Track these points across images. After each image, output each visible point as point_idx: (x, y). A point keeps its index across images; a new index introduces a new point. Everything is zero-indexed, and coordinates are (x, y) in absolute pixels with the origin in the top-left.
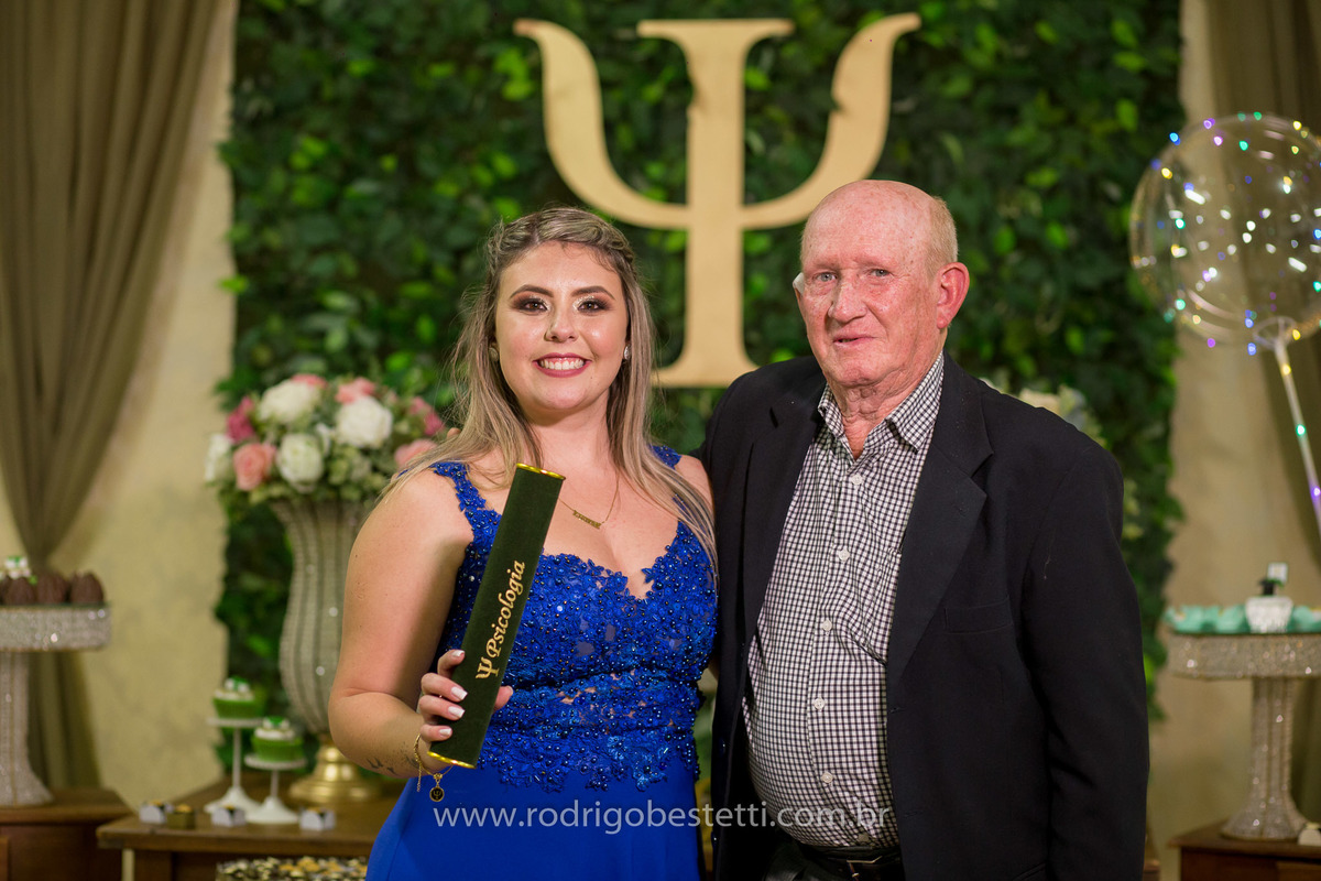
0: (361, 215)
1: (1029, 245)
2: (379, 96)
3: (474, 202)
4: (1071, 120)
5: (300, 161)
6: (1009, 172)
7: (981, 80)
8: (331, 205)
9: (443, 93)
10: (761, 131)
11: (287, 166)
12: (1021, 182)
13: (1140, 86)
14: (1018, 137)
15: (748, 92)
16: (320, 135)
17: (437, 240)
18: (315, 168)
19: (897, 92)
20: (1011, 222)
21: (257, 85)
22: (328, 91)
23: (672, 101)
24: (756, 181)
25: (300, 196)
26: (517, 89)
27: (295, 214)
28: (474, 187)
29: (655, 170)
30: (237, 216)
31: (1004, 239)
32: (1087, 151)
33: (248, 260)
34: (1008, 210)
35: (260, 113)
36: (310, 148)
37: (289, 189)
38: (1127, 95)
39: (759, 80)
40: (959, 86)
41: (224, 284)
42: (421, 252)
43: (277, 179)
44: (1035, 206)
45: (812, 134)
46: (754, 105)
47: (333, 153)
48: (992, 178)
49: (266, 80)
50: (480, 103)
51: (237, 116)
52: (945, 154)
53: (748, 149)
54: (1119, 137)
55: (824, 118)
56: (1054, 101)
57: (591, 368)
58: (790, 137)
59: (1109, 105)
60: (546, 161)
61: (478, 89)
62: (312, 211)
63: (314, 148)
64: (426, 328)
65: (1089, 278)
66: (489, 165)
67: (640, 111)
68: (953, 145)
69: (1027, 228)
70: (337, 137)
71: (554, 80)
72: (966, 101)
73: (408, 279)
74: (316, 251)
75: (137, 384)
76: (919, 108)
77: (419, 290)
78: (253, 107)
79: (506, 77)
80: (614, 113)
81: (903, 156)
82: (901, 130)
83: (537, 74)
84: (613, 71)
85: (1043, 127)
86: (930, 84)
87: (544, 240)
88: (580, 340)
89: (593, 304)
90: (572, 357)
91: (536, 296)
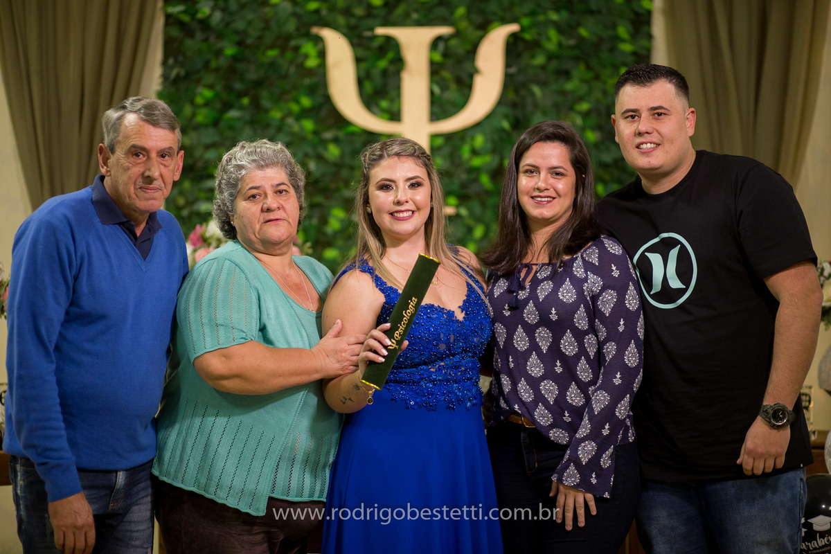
0: (231, 128)
2: (240, 66)
3: (290, 121)
4: (597, 77)
5: (199, 100)
6: (565, 104)
7: (551, 57)
8: (216, 123)
9: (273, 65)
10: (438, 83)
11: (192, 102)
12: (571, 109)
13: (631, 59)
14: (570, 86)
15: (432, 64)
16: (211, 87)
18: (207, 104)
19: (508, 65)
21: (176, 61)
22: (213, 64)
23: (392, 68)
24: (436, 109)
25: (200, 119)
26: (312, 63)
27: (197, 128)
28: (290, 113)
29: (384, 104)
32: (605, 93)
35: (178, 76)
36: (205, 93)
37: (194, 115)
38: (624, 64)
39: (438, 57)
40: (540, 60)
43: (188, 110)
44: (579, 121)
45: (465, 85)
46: (435, 70)
47: (216, 96)
48: (557, 107)
49: (180, 58)
51: (165, 77)
52: (533, 94)
53: (432, 93)
55: (471, 76)
56: (589, 68)
57: (416, 214)
58: (453, 86)
59: (616, 69)
60: (328, 100)
61: (291, 62)
62: (206, 126)
63: (208, 94)
65: (607, 157)
66: (297, 102)
67: (376, 73)
68: (537, 90)
70: (219, 88)
71: (331, 58)
72: (543, 68)
74: (208, 147)
76: (520, 71)
78: (174, 73)
79: (306, 56)
80: (363, 75)
81: (511, 96)
82: (513, 84)
83: (322, 54)
84: (361, 53)
85: (583, 81)
86: (525, 59)
87: (389, 156)
88: (410, 202)
89: (415, 184)
90: (407, 211)
91: (388, 183)
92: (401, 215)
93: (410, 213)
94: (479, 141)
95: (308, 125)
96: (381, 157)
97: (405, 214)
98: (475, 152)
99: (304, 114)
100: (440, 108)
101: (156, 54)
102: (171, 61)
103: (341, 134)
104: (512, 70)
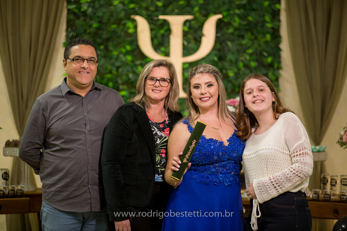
1: (246, 66)
2: (100, 32)
3: (121, 56)
4: (256, 38)
6: (242, 50)
7: (236, 29)
9: (114, 32)
10: (186, 41)
12: (245, 52)
13: (271, 31)
14: (244, 42)
15: (184, 32)
17: (113, 65)
19: (217, 32)
20: (242, 61)
21: (72, 29)
22: (88, 31)
23: (166, 34)
24: (185, 51)
26: (131, 31)
28: (121, 53)
29: (163, 49)
31: (241, 65)
32: (259, 45)
34: (242, 58)
35: (72, 36)
38: (268, 33)
39: (186, 29)
40: (231, 30)
41: (64, 75)
42: (109, 67)
44: (248, 57)
45: (198, 41)
46: (185, 34)
48: (238, 51)
49: (74, 28)
50: (123, 34)
51: (67, 36)
52: (227, 45)
53: (184, 45)
54: (266, 42)
55: (201, 37)
56: (252, 34)
57: (211, 98)
58: (193, 42)
59: (264, 35)
60: (138, 47)
61: (122, 30)
64: (111, 84)
66: (125, 48)
67: (159, 35)
68: (229, 44)
69: (246, 62)
71: (140, 29)
72: (232, 34)
73: (106, 73)
76: (222, 35)
77: (109, 76)
78: (71, 35)
79: (129, 28)
80: (153, 36)
81: (218, 46)
82: (218, 40)
83: (136, 27)
84: (153, 27)
85: (250, 40)
86: (225, 30)
87: (198, 73)
89: (210, 85)
91: (197, 85)
92: (204, 99)
93: (208, 98)
95: (129, 58)
96: (195, 74)
97: (206, 99)
99: (128, 53)
100: (187, 51)
101: (63, 26)
102: (70, 29)
103: (144, 62)
104: (219, 35)
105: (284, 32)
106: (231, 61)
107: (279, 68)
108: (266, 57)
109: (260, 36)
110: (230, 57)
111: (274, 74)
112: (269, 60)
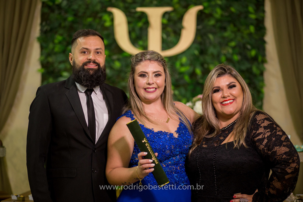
1: (229, 60)
2: (75, 26)
4: (239, 30)
5: (56, 41)
6: (224, 42)
7: (217, 21)
8: (64, 52)
9: (90, 25)
10: (165, 33)
11: (53, 42)
12: (227, 45)
13: (255, 22)
14: (226, 34)
15: (163, 24)
16: (61, 35)
18: (60, 43)
19: (198, 24)
20: (225, 55)
21: (46, 23)
22: (63, 24)
23: (144, 27)
24: (164, 45)
25: (57, 49)
26: (108, 24)
27: (56, 54)
29: (141, 43)
30: (42, 54)
31: (223, 59)
32: (243, 38)
33: (45, 65)
34: (224, 52)
35: (47, 30)
36: (59, 38)
37: (53, 49)
38: (252, 24)
39: (165, 21)
40: (212, 22)
41: (38, 71)
43: (51, 46)
44: (230, 51)
45: (178, 34)
46: (164, 27)
47: (64, 39)
48: (220, 44)
49: (48, 22)
51: (41, 30)
52: (209, 38)
53: (163, 38)
54: (250, 34)
55: (180, 30)
56: (235, 25)
57: (158, 90)
58: (172, 35)
59: (248, 26)
60: (114, 41)
61: (99, 24)
62: (59, 53)
65: (244, 68)
67: (137, 29)
68: (211, 36)
69: (229, 56)
70: (65, 35)
72: (214, 26)
74: (60, 62)
75: (18, 94)
76: (203, 28)
78: (45, 28)
80: (131, 29)
81: (199, 39)
82: (198, 32)
83: (112, 20)
84: (131, 19)
85: (233, 32)
86: (206, 22)
87: (145, 60)
88: (155, 84)
89: (157, 75)
90: (153, 88)
91: (144, 73)
94: (184, 60)
96: (141, 60)
98: (182, 65)
100: (166, 45)
101: (37, 20)
102: (44, 23)
103: (121, 57)
104: (200, 27)
105: (269, 23)
106: (213, 55)
107: (264, 61)
108: (250, 50)
109: (243, 28)
110: (211, 50)
111: (258, 68)
112: (253, 53)
